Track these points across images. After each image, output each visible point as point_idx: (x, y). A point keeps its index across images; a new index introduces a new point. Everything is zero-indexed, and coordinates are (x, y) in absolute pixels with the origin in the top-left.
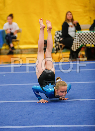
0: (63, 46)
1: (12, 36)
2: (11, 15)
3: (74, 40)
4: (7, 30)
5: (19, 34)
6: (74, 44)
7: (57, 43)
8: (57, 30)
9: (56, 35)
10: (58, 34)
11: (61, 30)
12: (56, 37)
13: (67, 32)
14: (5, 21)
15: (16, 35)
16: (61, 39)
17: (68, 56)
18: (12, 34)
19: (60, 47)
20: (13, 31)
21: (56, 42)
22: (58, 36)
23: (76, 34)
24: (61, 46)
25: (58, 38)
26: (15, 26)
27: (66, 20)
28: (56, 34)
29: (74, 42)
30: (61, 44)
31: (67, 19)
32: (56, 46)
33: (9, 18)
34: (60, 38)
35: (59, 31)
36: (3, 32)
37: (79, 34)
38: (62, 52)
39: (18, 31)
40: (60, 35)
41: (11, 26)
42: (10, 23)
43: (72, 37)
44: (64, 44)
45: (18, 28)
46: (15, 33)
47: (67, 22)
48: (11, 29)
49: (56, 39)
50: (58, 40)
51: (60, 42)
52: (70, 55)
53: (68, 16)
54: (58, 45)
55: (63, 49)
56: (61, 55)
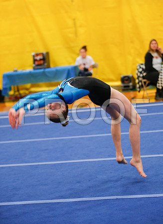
0: (147, 83)
1: (86, 73)
2: (85, 48)
3: (160, 74)
4: (80, 66)
5: (95, 69)
6: (160, 79)
7: (140, 79)
9: (138, 69)
10: (140, 68)
11: (143, 62)
12: (139, 72)
13: (152, 65)
14: (78, 55)
15: (92, 71)
16: (145, 74)
17: (154, 94)
18: (86, 70)
19: (143, 83)
20: (87, 66)
21: (139, 77)
22: (141, 70)
24: (145, 83)
25: (141, 73)
26: (90, 60)
27: (149, 51)
28: (138, 67)
29: (160, 77)
30: (145, 80)
31: (151, 49)
32: (139, 83)
33: (83, 50)
34: (143, 72)
35: (142, 64)
36: (75, 68)
38: (148, 89)
39: (94, 67)
40: (143, 69)
41: (84, 61)
42: (84, 57)
43: (157, 71)
44: (148, 80)
45: (93, 63)
46: (89, 69)
47: (151, 52)
48: (84, 64)
49: (139, 74)
50: (141, 75)
51: (143, 77)
52: (156, 93)
53: (152, 45)
54: (141, 81)
55: (148, 86)
56: (145, 93)
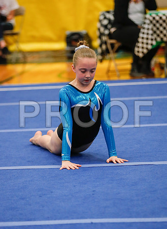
0: (117, 46)
3: (142, 30)
5: (19, 18)
6: (140, 40)
7: (104, 38)
8: (103, 9)
9: (100, 21)
10: (105, 18)
11: (112, 9)
12: (102, 25)
17: (129, 67)
19: (109, 47)
21: (101, 35)
22: (105, 22)
23: (145, 18)
24: (112, 45)
25: (106, 27)
28: (102, 18)
29: (141, 35)
30: (113, 41)
32: (101, 46)
34: (109, 26)
35: (108, 12)
37: (151, 18)
38: (116, 58)
39: (17, 13)
40: (109, 20)
49: (102, 29)
50: (107, 32)
54: (106, 43)
55: (117, 51)
56: (113, 64)
